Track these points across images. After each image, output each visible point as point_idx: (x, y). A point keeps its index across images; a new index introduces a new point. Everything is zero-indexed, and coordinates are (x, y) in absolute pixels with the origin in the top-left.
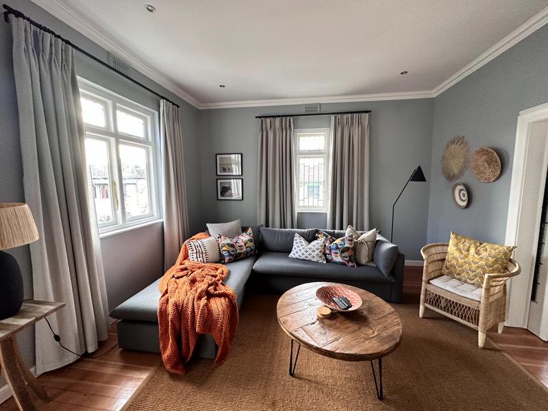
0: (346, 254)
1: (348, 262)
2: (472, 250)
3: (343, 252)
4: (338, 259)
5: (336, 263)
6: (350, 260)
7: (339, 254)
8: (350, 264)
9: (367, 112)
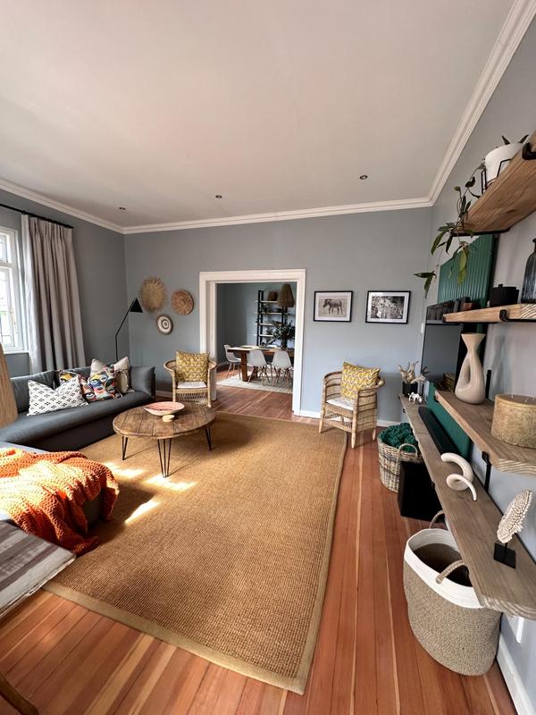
0: (111, 387)
1: (114, 394)
3: (107, 385)
4: (105, 394)
5: (100, 400)
6: (116, 392)
7: (104, 388)
8: (117, 395)
9: (71, 227)
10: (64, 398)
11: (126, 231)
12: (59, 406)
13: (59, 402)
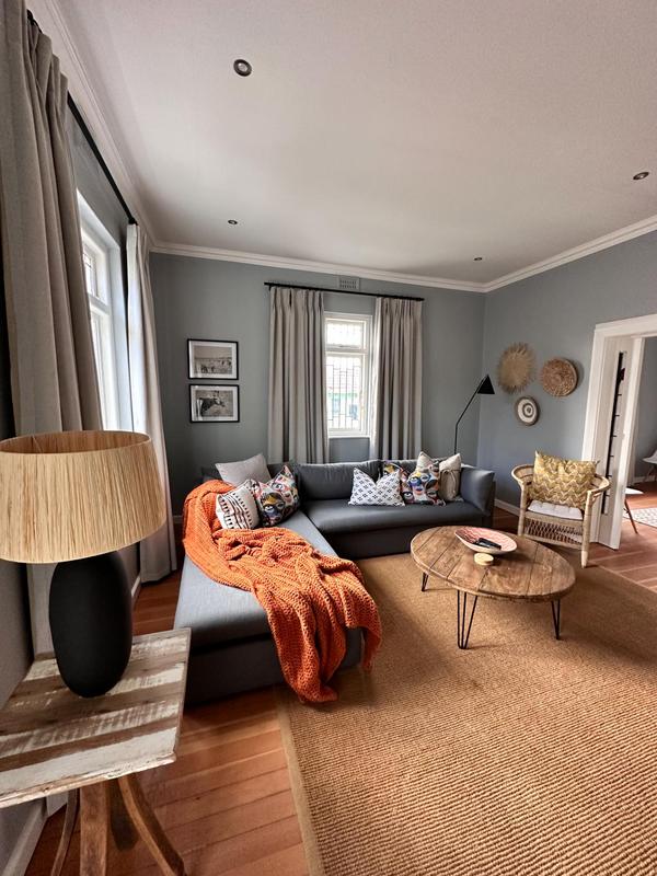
0: (433, 489)
1: (435, 499)
2: (561, 469)
3: (428, 487)
4: (423, 497)
5: (418, 503)
6: (438, 498)
7: (423, 491)
8: (439, 502)
9: (418, 299)
10: (380, 493)
11: (487, 288)
12: (375, 501)
13: (375, 497)
